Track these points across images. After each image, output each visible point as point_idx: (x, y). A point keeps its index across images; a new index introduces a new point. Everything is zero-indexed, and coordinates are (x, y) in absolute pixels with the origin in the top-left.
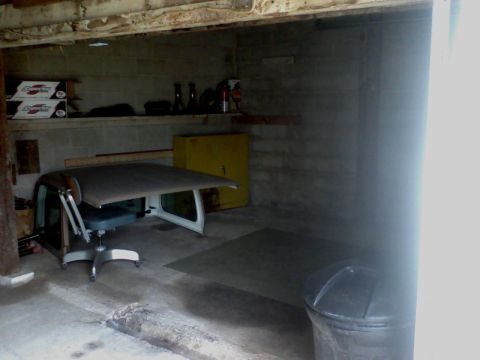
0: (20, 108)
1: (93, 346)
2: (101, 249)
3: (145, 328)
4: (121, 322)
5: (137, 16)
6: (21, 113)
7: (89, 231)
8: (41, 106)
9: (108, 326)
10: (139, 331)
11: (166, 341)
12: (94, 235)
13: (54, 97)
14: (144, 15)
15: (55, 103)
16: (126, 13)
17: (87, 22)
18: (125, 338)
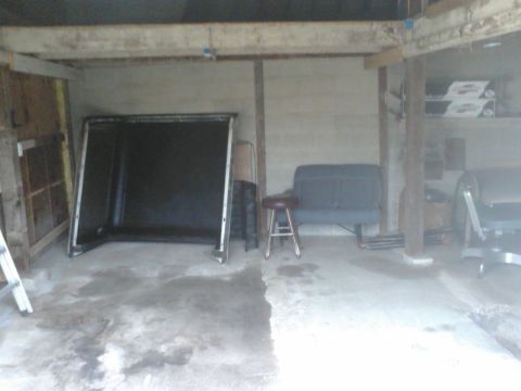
0: (450, 107)
1: (446, 327)
2: (496, 250)
3: (501, 329)
4: (483, 318)
5: (504, 17)
6: (451, 112)
7: (485, 229)
8: (469, 105)
9: (469, 317)
10: (495, 329)
11: (515, 346)
12: (491, 234)
13: (483, 96)
14: (510, 15)
15: (484, 102)
16: (497, 14)
17: (470, 26)
18: (478, 331)
